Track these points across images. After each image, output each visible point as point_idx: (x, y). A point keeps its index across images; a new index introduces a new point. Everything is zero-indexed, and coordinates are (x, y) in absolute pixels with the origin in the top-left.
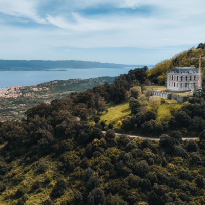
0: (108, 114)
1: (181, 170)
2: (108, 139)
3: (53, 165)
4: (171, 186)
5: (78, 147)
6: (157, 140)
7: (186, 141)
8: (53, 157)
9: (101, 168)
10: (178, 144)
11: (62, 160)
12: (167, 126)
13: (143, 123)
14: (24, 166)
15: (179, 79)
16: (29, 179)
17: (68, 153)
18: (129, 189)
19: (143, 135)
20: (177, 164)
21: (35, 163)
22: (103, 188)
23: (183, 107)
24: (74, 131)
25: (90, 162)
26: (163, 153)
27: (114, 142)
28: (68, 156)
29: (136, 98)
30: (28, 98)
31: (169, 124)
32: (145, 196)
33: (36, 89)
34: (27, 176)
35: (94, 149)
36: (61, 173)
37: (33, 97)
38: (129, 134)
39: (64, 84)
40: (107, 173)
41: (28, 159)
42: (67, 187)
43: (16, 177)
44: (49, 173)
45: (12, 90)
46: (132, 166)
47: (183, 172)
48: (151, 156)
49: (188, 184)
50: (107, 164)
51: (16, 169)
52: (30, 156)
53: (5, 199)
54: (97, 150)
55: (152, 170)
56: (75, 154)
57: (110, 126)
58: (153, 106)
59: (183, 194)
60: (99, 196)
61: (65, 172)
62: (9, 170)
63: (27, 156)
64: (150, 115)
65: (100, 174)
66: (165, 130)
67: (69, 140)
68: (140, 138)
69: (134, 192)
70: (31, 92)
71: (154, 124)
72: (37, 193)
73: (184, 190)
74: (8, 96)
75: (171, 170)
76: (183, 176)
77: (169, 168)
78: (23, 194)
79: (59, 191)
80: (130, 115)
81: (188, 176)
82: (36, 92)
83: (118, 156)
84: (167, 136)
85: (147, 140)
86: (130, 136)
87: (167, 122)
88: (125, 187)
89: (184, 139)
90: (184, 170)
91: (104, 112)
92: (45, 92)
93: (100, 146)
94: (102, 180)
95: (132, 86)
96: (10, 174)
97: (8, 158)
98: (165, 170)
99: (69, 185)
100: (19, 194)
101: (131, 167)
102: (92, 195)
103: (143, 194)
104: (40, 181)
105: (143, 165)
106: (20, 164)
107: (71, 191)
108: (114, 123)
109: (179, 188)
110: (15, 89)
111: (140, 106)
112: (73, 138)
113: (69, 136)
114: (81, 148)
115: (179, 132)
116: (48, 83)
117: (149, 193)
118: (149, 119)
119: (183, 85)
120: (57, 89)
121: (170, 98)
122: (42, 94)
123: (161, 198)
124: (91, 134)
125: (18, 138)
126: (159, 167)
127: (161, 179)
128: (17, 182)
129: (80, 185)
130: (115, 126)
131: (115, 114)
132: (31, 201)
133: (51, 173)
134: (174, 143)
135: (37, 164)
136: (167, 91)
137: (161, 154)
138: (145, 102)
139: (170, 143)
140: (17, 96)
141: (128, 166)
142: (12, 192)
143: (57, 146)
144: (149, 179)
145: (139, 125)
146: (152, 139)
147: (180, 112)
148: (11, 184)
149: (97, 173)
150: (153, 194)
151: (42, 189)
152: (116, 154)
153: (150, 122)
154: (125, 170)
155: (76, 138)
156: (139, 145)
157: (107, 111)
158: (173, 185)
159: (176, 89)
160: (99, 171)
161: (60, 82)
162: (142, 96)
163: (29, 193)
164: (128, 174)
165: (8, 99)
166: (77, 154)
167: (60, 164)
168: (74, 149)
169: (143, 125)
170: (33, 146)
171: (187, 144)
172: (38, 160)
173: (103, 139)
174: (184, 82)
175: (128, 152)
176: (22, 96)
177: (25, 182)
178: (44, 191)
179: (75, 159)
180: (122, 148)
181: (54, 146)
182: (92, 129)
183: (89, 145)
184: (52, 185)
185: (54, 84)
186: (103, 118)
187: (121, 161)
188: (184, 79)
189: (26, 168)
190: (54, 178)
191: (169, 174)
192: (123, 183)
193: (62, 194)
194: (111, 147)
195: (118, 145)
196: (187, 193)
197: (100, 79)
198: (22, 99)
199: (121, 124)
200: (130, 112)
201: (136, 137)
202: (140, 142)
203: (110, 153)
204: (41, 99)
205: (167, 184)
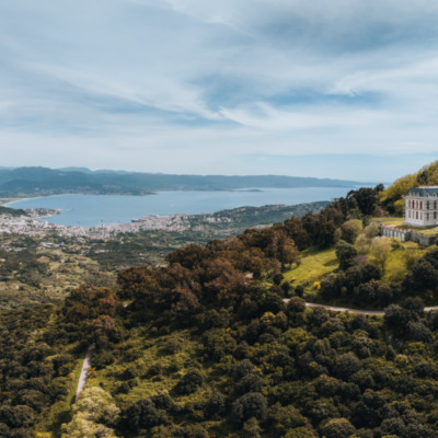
0: (300, 268)
1: (420, 363)
2: (291, 313)
3: (190, 345)
4: (398, 391)
5: (236, 324)
6: (380, 315)
7: (430, 313)
8: (193, 334)
9: (269, 361)
10: (416, 320)
11: (205, 341)
12: (399, 290)
13: (357, 285)
14: (147, 338)
15: (424, 207)
16: (148, 359)
17: (218, 330)
18: (315, 398)
19: (356, 306)
20: (413, 353)
21: (163, 338)
22: (266, 393)
23: (427, 255)
24: (234, 295)
25: (251, 350)
26: (390, 337)
27: (302, 318)
28: (215, 336)
29: (350, 241)
30: (199, 234)
31: (403, 285)
32: (346, 409)
33: (212, 220)
34: (148, 354)
35: (263, 328)
36: (199, 361)
37: (207, 232)
38: (332, 305)
39: (257, 213)
40: (279, 371)
41: (155, 329)
42: (204, 383)
43: (130, 351)
44: (180, 357)
45: (178, 219)
46: (327, 361)
47: (422, 366)
48: (365, 344)
49: (431, 385)
50: (282, 356)
51: (135, 340)
52: (158, 325)
53: (108, 376)
54: (268, 332)
55: (365, 367)
56: (228, 335)
57: (299, 291)
58: (377, 255)
59: (420, 401)
60: (255, 406)
61: (206, 360)
62: (126, 338)
63: (154, 325)
64: (370, 271)
65: (266, 372)
66: (396, 298)
67: (223, 309)
68: (351, 312)
69: (324, 403)
70: (205, 223)
71: (376, 287)
72: (154, 381)
73: (423, 394)
74: (171, 229)
75: (401, 365)
76: (422, 373)
77: (397, 362)
78: (133, 377)
79: (188, 387)
80: (335, 271)
81: (432, 370)
82: (212, 225)
83: (304, 343)
84: (397, 307)
85: (361, 316)
86: (332, 309)
87: (399, 284)
88: (307, 395)
89: (427, 309)
90: (426, 362)
91: (294, 265)
92: (226, 225)
93: (274, 325)
94: (266, 381)
95: (348, 219)
96: (125, 344)
97: (128, 321)
98: (390, 365)
99: (208, 381)
100: (127, 375)
101: (325, 363)
102: (241, 402)
103: (341, 406)
104: (163, 365)
105: (349, 360)
106: (143, 334)
107: (209, 390)
108: (307, 284)
109: (412, 392)
110: (182, 218)
111: (355, 254)
112: (231, 308)
113: (224, 303)
114: (241, 325)
115: (418, 299)
116: (231, 211)
117: (354, 405)
118: (367, 280)
119: (431, 216)
120: (244, 221)
121: (408, 238)
122: (220, 228)
123: (378, 411)
124: (262, 303)
125: (146, 295)
126: (379, 360)
127: (380, 382)
128: (129, 358)
129: (226, 385)
130: (308, 291)
131: (313, 268)
132: (141, 390)
133: (184, 358)
134: (408, 319)
135: (165, 340)
136: (405, 227)
137: (385, 339)
138: (366, 246)
139: (402, 319)
140: (184, 228)
141: (319, 362)
142: (120, 369)
143: (202, 316)
144: (357, 382)
145: (350, 290)
146: (371, 314)
147: (422, 264)
148: (121, 358)
149: (260, 370)
150: (360, 406)
151: (162, 377)
152: (301, 341)
153: (369, 285)
154: (313, 368)
155: (236, 308)
156: (345, 324)
157: (298, 264)
158: (403, 389)
159: (420, 223)
160: (265, 366)
161: (250, 210)
162: (361, 236)
163: (143, 378)
164: (318, 374)
165: (171, 233)
166: (232, 335)
167: (201, 346)
168: (229, 326)
169: (356, 289)
170: (166, 312)
171: (432, 317)
172: (169, 334)
173: (281, 314)
174: (431, 212)
175: (322, 338)
176: (190, 230)
177: (141, 361)
178: (166, 381)
179: (227, 342)
180: (315, 330)
181: (199, 316)
182: (264, 295)
183: (255, 322)
184: (179, 376)
185: (241, 212)
186: (288, 276)
187: (308, 353)
188: (431, 207)
189: (147, 341)
190: (186, 366)
191: (398, 372)
192: (306, 389)
193: (193, 392)
194: (295, 327)
195: (309, 324)
196: (427, 399)
197: (315, 204)
198: (191, 235)
199: (319, 287)
200: (337, 266)
201: (343, 310)
202: (349, 320)
203: (290, 339)
204: (218, 236)
205: (392, 388)
